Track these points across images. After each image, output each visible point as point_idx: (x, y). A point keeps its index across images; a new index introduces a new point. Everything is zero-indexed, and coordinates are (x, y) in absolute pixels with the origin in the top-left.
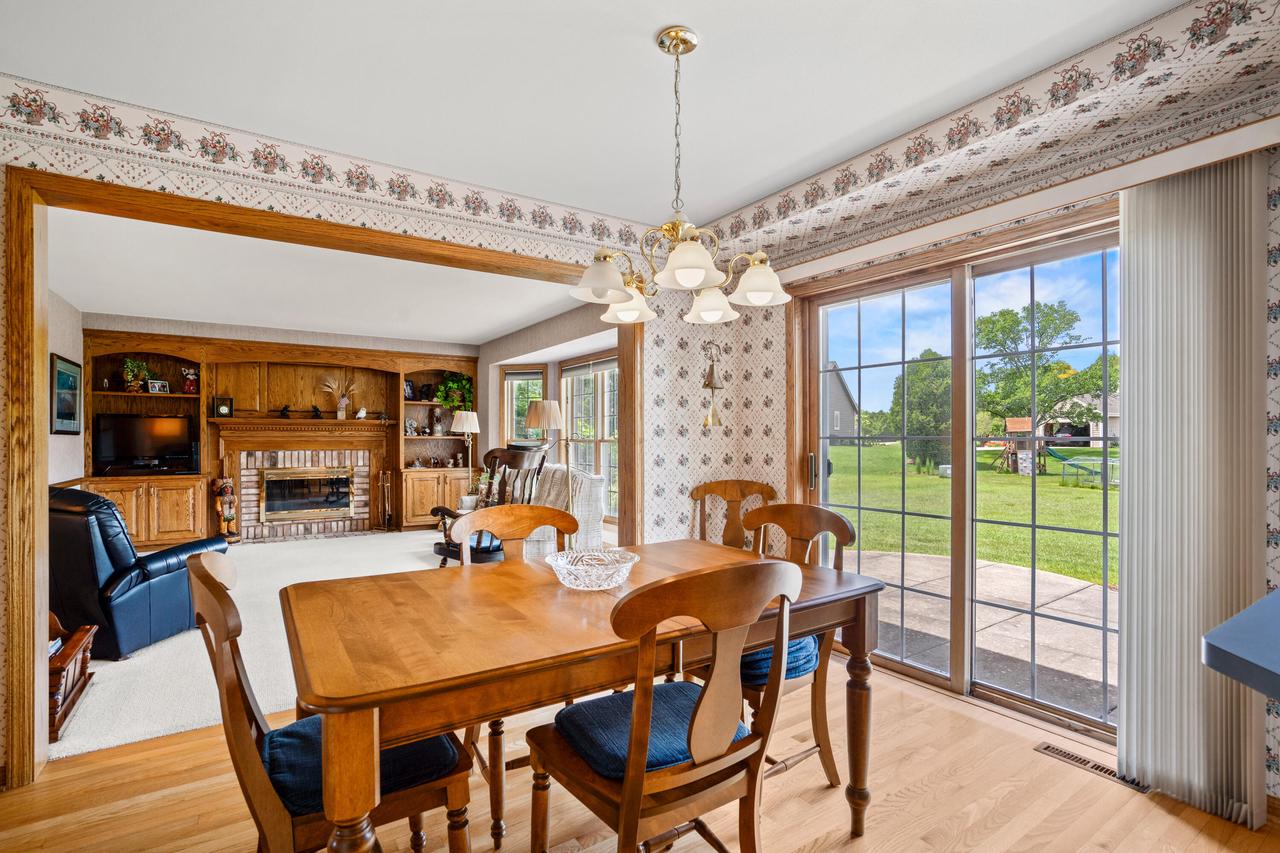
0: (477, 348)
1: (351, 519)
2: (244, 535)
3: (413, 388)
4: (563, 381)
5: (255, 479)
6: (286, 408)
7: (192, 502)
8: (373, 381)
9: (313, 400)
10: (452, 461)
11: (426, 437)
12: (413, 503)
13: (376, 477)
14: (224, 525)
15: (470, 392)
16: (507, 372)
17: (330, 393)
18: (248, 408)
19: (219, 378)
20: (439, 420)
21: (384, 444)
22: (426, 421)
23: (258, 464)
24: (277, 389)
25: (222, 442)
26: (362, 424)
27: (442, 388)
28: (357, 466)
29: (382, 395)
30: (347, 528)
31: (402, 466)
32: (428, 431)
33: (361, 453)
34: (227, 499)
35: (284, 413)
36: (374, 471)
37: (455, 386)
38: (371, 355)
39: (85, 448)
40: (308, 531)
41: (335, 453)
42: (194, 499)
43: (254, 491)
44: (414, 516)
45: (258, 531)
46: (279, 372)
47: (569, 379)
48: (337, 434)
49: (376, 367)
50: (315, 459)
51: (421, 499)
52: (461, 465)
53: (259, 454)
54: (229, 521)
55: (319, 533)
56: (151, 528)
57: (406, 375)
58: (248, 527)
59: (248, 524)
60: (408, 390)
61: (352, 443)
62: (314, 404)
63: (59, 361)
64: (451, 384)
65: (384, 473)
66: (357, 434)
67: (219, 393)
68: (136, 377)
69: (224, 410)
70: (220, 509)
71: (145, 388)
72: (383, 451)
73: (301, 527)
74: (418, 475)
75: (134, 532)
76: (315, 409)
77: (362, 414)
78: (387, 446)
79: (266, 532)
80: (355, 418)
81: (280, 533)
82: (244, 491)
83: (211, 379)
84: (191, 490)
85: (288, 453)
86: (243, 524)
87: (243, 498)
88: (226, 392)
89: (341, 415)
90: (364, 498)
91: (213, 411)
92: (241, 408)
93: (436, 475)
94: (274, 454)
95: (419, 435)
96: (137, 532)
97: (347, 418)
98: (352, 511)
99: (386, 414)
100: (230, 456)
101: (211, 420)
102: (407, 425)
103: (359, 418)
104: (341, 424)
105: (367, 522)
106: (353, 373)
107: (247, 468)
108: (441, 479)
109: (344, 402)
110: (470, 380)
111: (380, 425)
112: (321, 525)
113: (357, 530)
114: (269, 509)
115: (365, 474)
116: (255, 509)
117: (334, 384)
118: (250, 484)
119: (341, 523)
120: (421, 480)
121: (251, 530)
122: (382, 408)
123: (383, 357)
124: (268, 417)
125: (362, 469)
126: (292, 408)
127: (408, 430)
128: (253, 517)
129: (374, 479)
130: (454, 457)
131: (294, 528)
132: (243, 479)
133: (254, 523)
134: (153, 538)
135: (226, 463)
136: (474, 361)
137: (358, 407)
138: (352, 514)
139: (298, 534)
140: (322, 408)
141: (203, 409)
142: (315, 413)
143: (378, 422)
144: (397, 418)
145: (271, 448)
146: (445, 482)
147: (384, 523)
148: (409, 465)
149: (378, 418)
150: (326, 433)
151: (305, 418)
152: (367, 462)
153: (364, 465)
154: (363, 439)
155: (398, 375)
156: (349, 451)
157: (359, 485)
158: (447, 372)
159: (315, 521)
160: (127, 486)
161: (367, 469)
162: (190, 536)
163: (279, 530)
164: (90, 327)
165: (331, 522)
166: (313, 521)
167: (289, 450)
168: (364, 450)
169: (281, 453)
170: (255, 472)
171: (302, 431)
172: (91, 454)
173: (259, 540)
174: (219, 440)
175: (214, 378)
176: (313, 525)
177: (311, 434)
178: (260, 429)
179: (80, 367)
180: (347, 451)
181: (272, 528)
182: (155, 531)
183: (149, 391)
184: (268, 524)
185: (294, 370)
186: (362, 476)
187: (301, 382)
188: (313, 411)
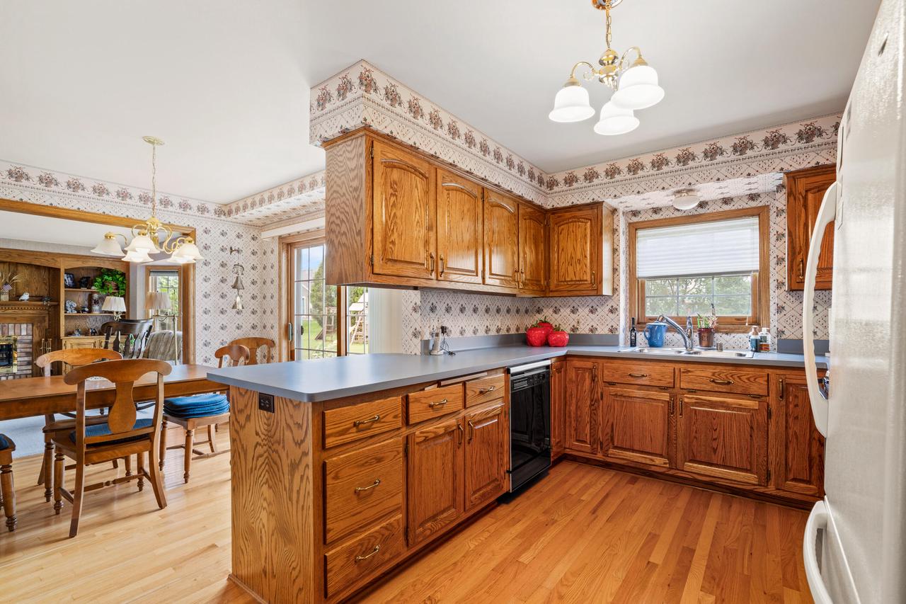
1: (14, 375)
3: (73, 279)
8: (36, 273)
11: (86, 314)
13: (39, 343)
16: (151, 270)
20: (96, 302)
21: (47, 319)
22: (86, 303)
26: (25, 304)
27: (99, 280)
28: (20, 335)
29: (46, 284)
31: (62, 335)
32: (87, 309)
33: (24, 326)
36: (36, 339)
37: (110, 278)
38: (33, 255)
48: (0, 312)
49: (38, 264)
57: (66, 270)
60: (69, 281)
61: (15, 318)
64: (106, 277)
65: (46, 340)
66: (20, 312)
72: (46, 324)
74: (77, 341)
77: (26, 297)
78: (49, 320)
80: (18, 300)
89: (5, 298)
90: (26, 359)
93: (92, 341)
95: (78, 312)
97: (9, 300)
98: (15, 369)
99: (49, 297)
102: (67, 305)
103: (22, 300)
104: (4, 305)
105: (29, 376)
106: (16, 267)
108: (97, 344)
109: (8, 287)
110: (123, 275)
111: (43, 305)
115: (28, 341)
120: (78, 344)
122: (44, 292)
123: (45, 256)
125: (26, 337)
127: (69, 309)
129: (37, 345)
137: (21, 292)
138: (15, 371)
143: (40, 303)
144: (58, 301)
146: (100, 346)
148: (69, 334)
149: (40, 300)
152: (30, 333)
153: (27, 335)
154: (26, 315)
155: (59, 270)
156: (13, 325)
157: (22, 350)
158: (104, 269)
161: (30, 337)
168: (27, 324)
180: (10, 325)
186: (24, 343)
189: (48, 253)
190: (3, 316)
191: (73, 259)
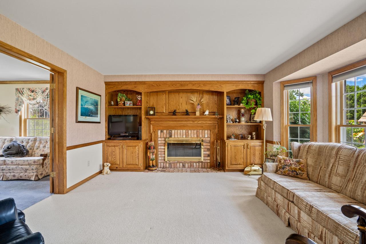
0: (264, 76)
1: (202, 162)
2: (159, 166)
3: (230, 100)
4: (333, 85)
5: (163, 142)
6: (175, 111)
7: (137, 152)
8: (211, 97)
9: (186, 107)
10: (250, 136)
11: (237, 124)
12: (231, 158)
13: (213, 143)
14: (151, 162)
15: (260, 99)
16: (285, 85)
17: (193, 104)
18: (161, 112)
19: (151, 99)
20: (243, 115)
21: (217, 127)
22: (236, 116)
23: (165, 136)
24: (172, 103)
25: (151, 126)
26: (207, 118)
27: (245, 98)
28: (205, 137)
29: (216, 104)
30: (200, 167)
31: (225, 138)
32: (238, 120)
33: (206, 131)
34: (152, 150)
35: (174, 113)
36: (212, 140)
37: (252, 97)
38: (210, 84)
39: (105, 128)
40: (184, 166)
41: (195, 131)
42: (138, 151)
43: (163, 147)
44: (231, 164)
45: (165, 165)
46: (172, 96)
47: (338, 83)
48: (196, 122)
49: (213, 90)
50: (187, 134)
51: (236, 156)
52: (255, 138)
53: (165, 131)
54: (153, 160)
56: (124, 162)
57: (227, 93)
58: (161, 163)
59: (161, 161)
60: (228, 101)
61: (202, 127)
63: (79, 90)
64: (250, 96)
65: (217, 142)
66: (204, 122)
67: (151, 105)
68: (121, 100)
69: (152, 112)
70: (149, 155)
71: (124, 104)
72: (216, 130)
73: (181, 164)
74: (234, 144)
75: (118, 163)
76: (187, 111)
77: (207, 113)
78: (218, 128)
79: (167, 165)
80: (204, 115)
81: (173, 167)
82: (159, 147)
84: (137, 147)
85: (176, 131)
86: (159, 161)
87: (159, 150)
88: (153, 105)
89: (198, 114)
90: (208, 153)
91: (147, 113)
92: (159, 112)
93: (243, 144)
94: (171, 132)
95: (233, 123)
96: (119, 164)
97: (200, 115)
98: (202, 159)
99: (218, 112)
100: (154, 132)
101: (147, 117)
102: (228, 118)
103: (205, 115)
104: (198, 118)
105: (209, 164)
106: (203, 94)
107: (161, 138)
108: (246, 146)
109: (199, 107)
110: (260, 93)
111: (215, 118)
112: (189, 164)
113: (204, 168)
114: (168, 155)
115: (208, 141)
116: (163, 155)
117: (194, 98)
118: (162, 144)
119: (197, 164)
120: (235, 146)
121: (162, 164)
122: (216, 110)
123: (216, 84)
124: (169, 115)
125: (207, 139)
126: (177, 111)
127: (228, 120)
128: (163, 158)
129: (212, 144)
130: (251, 134)
131: (178, 165)
132: (159, 142)
133: (163, 161)
134: (124, 166)
135: (153, 135)
136: (262, 83)
138: (202, 160)
139: (180, 168)
140: (189, 111)
141: (143, 112)
142: (187, 113)
143: (214, 116)
144: (223, 114)
145: (170, 128)
146: (247, 148)
147: (217, 166)
148: (229, 137)
149: (214, 115)
150: (192, 122)
151: (183, 115)
152: (209, 136)
153: (208, 137)
154: (207, 125)
155: (223, 93)
156: (201, 131)
157: (205, 146)
158: (247, 90)
159: (187, 162)
160: (115, 144)
161: (209, 139)
162: (137, 167)
163: (173, 165)
164: (106, 81)
165: (193, 163)
166: (186, 162)
167: (176, 130)
168: (208, 130)
169: (173, 131)
170: (163, 139)
171: (181, 121)
172: (107, 131)
173: (164, 169)
174: (150, 125)
175: (149, 99)
176: (186, 164)
177: (185, 123)
178: (165, 120)
179: (100, 96)
180: (200, 131)
181: (170, 164)
182: (125, 164)
183: (126, 106)
184: (168, 162)
185: (179, 94)
186: (207, 142)
187: (181, 100)
188: (186, 112)
189: (218, 81)
190: (197, 125)
191: (230, 85)
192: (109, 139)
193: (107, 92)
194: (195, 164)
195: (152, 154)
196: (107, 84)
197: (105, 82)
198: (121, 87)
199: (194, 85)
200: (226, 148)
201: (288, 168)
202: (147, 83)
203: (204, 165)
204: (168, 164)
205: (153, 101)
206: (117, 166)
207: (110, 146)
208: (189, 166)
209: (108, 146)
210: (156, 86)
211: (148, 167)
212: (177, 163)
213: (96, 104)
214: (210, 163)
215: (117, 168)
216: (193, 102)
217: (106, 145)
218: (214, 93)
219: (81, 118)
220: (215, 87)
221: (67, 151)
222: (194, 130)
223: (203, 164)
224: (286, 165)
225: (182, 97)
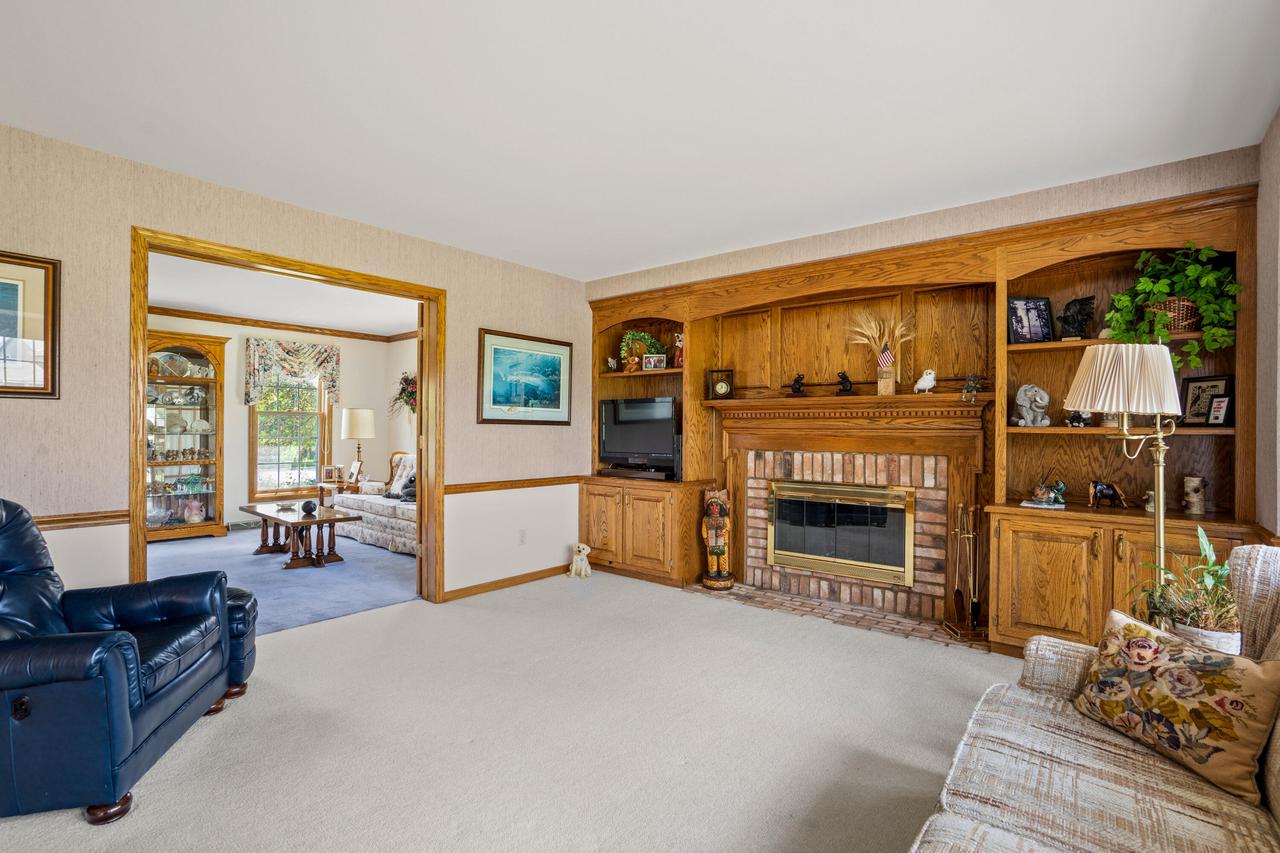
1: (909, 591)
2: (749, 580)
3: (1046, 314)
5: (764, 494)
6: (799, 379)
8: (954, 311)
9: (846, 362)
11: (1081, 429)
14: (712, 560)
17: (866, 348)
18: (757, 384)
19: (725, 341)
21: (979, 443)
23: (768, 471)
24: (793, 349)
25: (725, 435)
26: (929, 404)
27: (1123, 300)
28: (922, 487)
30: (901, 607)
31: (997, 500)
33: (930, 462)
34: (716, 520)
35: (798, 387)
36: (958, 500)
37: (1163, 286)
40: (834, 594)
41: (881, 459)
43: (763, 514)
45: (767, 577)
46: (796, 323)
48: (883, 423)
49: (940, 279)
50: (849, 468)
51: (1042, 585)
52: (1197, 512)
53: (769, 455)
54: (719, 554)
55: (851, 602)
56: (627, 548)
57: (1009, 282)
58: (755, 568)
59: (755, 563)
61: (912, 441)
62: (846, 369)
63: (487, 335)
66: (920, 423)
67: (725, 363)
68: (631, 353)
69: (722, 388)
70: (705, 536)
73: (824, 585)
74: (1037, 525)
75: (614, 549)
76: (844, 377)
77: (927, 381)
79: (776, 581)
80: (913, 392)
81: (794, 589)
82: (750, 512)
83: (717, 345)
85: (808, 455)
86: (749, 562)
88: (732, 362)
89: (886, 387)
90: (934, 554)
92: (748, 384)
93: (1086, 531)
94: (788, 457)
96: (616, 551)
97: (896, 392)
98: (909, 575)
99: (979, 380)
100: (735, 456)
101: (707, 403)
103: (921, 391)
104: (884, 404)
105: (940, 604)
106: (916, 303)
107: (755, 478)
109: (888, 358)
110: (1224, 261)
111: (959, 403)
112: (856, 590)
113: (919, 616)
114: (778, 545)
115: (937, 505)
118: (757, 502)
119: (889, 595)
121: (758, 573)
122: (971, 366)
123: (955, 252)
124: (781, 395)
125: (934, 494)
128: (760, 553)
131: (813, 585)
132: (751, 493)
133: (761, 563)
134: (628, 561)
135: (730, 467)
137: (917, 368)
138: (909, 581)
140: (854, 377)
142: (845, 386)
143: (955, 397)
145: (785, 445)
148: (1020, 495)
149: (956, 390)
150: (864, 422)
151: (830, 394)
152: (943, 481)
153: (936, 487)
154: (933, 433)
155: (993, 285)
156: (907, 458)
157: (925, 526)
158: (1144, 257)
159: (848, 580)
160: (609, 490)
161: (942, 495)
162: (658, 567)
163: (793, 581)
164: (594, 298)
165: (873, 587)
166: (843, 579)
167: (808, 451)
168: (936, 456)
169: (797, 456)
170: (763, 483)
171: (825, 418)
172: (597, 448)
173: (762, 594)
174: (722, 434)
175: (720, 343)
176: (843, 587)
177: (841, 424)
178: (767, 415)
179: (569, 345)
180: (902, 457)
181: (784, 576)
182: (630, 554)
183: (644, 369)
184: (778, 569)
185: (817, 314)
186: (930, 509)
187: (827, 334)
188: (839, 383)
189: (960, 240)
190: (887, 433)
191: (1029, 244)
192: (600, 474)
193: (596, 331)
194: (877, 593)
195: (714, 532)
196: (597, 306)
197: (590, 303)
198: (630, 311)
199: (856, 272)
200: (993, 541)
201: (1126, 690)
202: (696, 287)
203: (920, 605)
204: (778, 575)
205: (731, 349)
206: (610, 557)
207: (595, 495)
208: (856, 599)
209: (591, 494)
210: (724, 294)
211: (701, 577)
212: (809, 577)
213: (551, 370)
214: (945, 598)
215: (611, 562)
216: (866, 341)
217: (587, 491)
218: (968, 293)
219: (491, 411)
220: (950, 267)
221: (446, 496)
222: (877, 454)
223: (915, 599)
224: (1124, 673)
225: (828, 326)
